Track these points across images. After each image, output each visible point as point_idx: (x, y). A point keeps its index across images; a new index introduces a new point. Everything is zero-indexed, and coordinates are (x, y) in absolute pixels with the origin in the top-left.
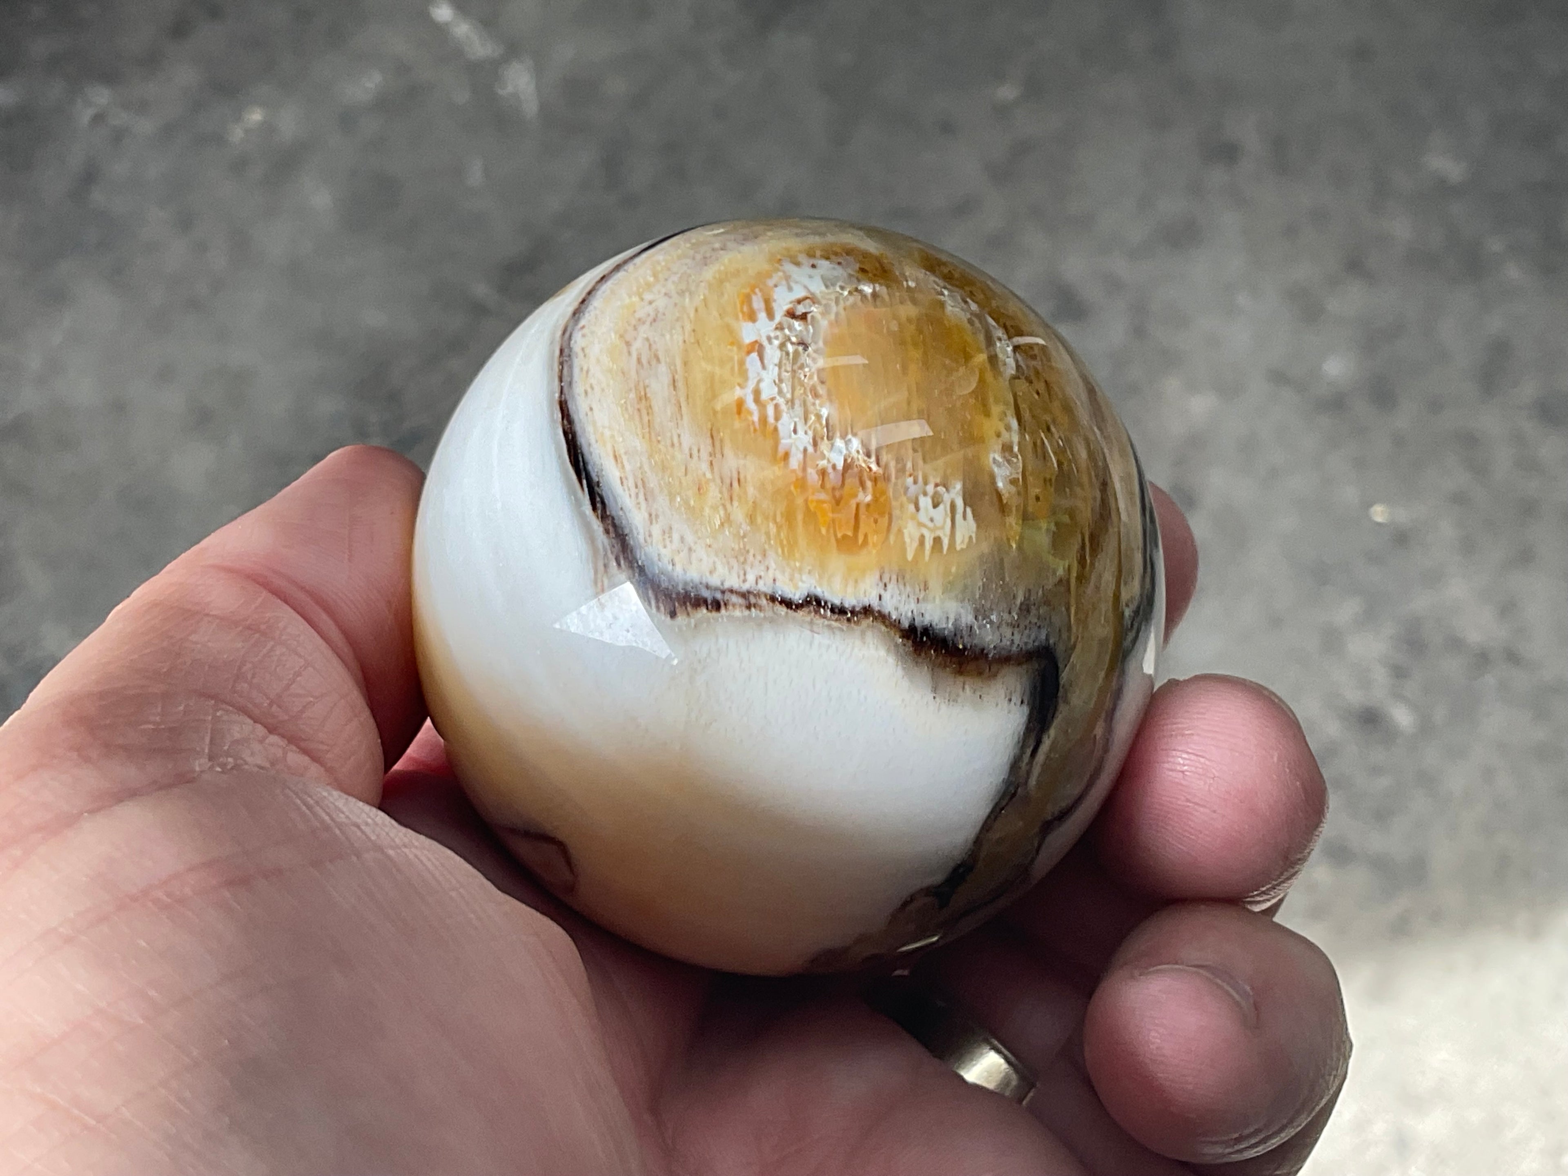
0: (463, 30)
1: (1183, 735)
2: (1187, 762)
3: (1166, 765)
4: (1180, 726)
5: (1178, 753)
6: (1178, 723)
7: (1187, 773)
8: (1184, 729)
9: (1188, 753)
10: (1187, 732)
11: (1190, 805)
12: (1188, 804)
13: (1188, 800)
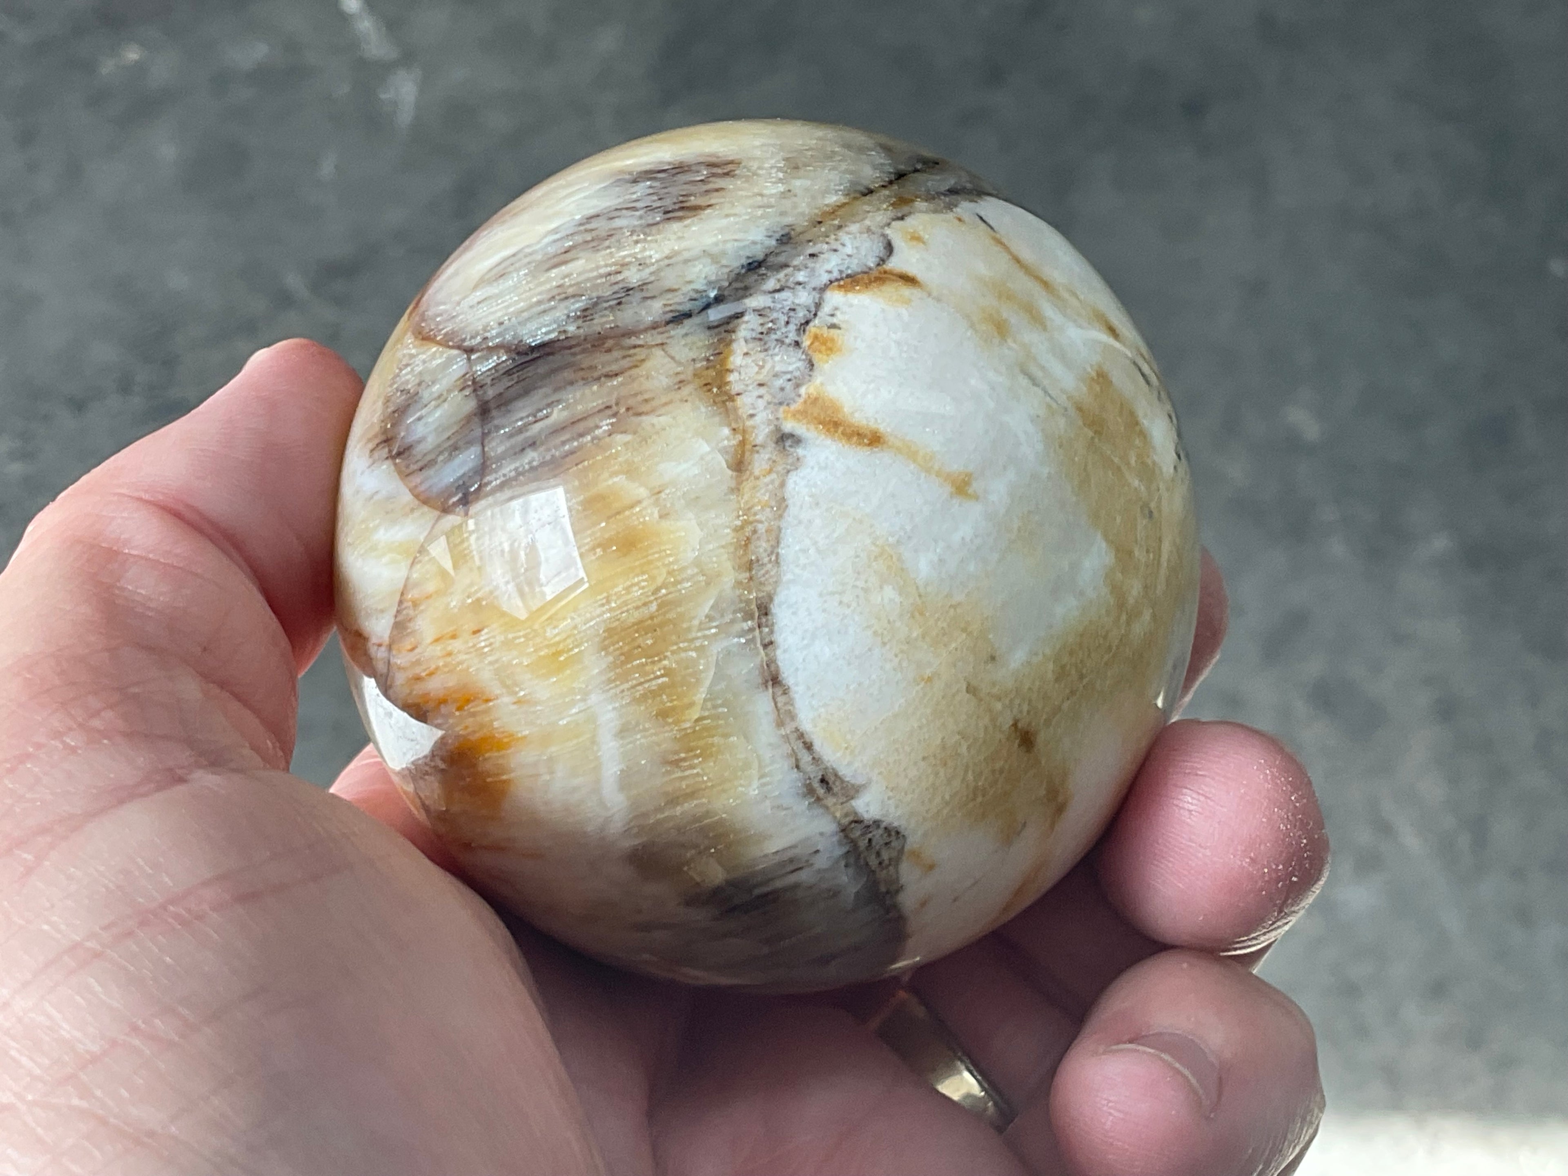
0: (366, 25)
1: (1197, 775)
2: (1195, 802)
3: (1175, 802)
4: (1195, 765)
5: (1188, 791)
6: (1195, 762)
7: (1193, 813)
8: (1199, 769)
9: (1199, 793)
10: (1200, 773)
11: (1194, 845)
12: (1191, 844)
13: (1191, 840)
